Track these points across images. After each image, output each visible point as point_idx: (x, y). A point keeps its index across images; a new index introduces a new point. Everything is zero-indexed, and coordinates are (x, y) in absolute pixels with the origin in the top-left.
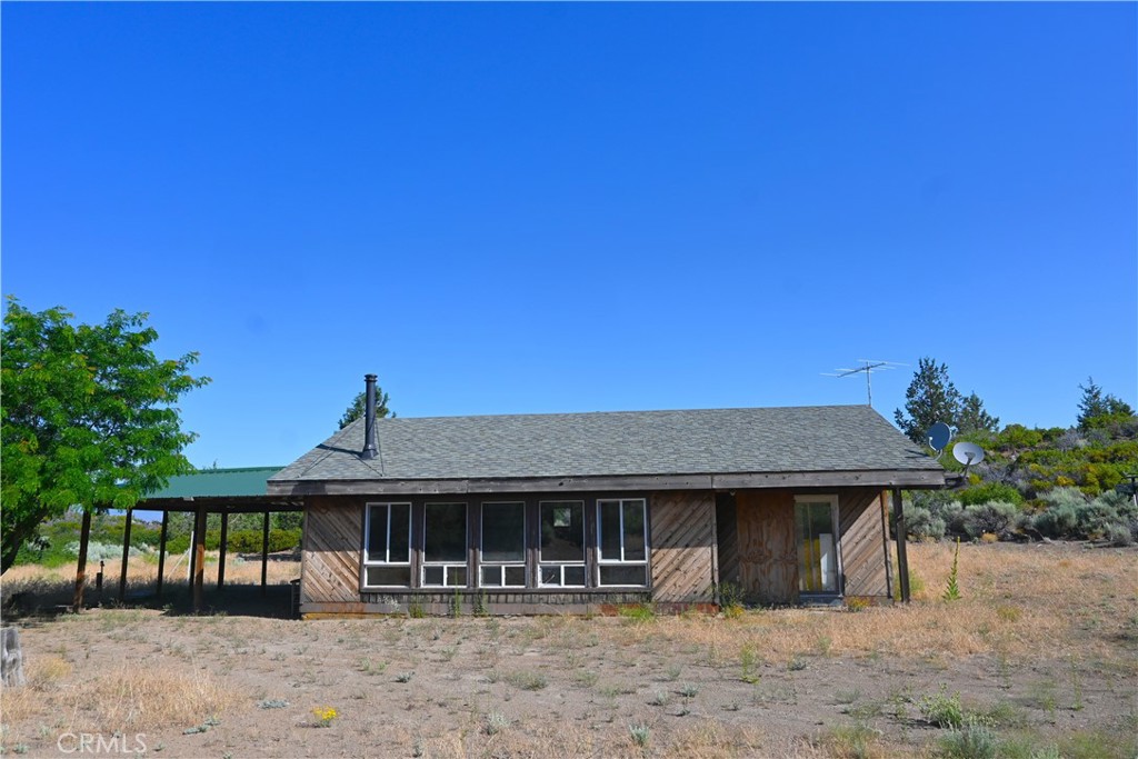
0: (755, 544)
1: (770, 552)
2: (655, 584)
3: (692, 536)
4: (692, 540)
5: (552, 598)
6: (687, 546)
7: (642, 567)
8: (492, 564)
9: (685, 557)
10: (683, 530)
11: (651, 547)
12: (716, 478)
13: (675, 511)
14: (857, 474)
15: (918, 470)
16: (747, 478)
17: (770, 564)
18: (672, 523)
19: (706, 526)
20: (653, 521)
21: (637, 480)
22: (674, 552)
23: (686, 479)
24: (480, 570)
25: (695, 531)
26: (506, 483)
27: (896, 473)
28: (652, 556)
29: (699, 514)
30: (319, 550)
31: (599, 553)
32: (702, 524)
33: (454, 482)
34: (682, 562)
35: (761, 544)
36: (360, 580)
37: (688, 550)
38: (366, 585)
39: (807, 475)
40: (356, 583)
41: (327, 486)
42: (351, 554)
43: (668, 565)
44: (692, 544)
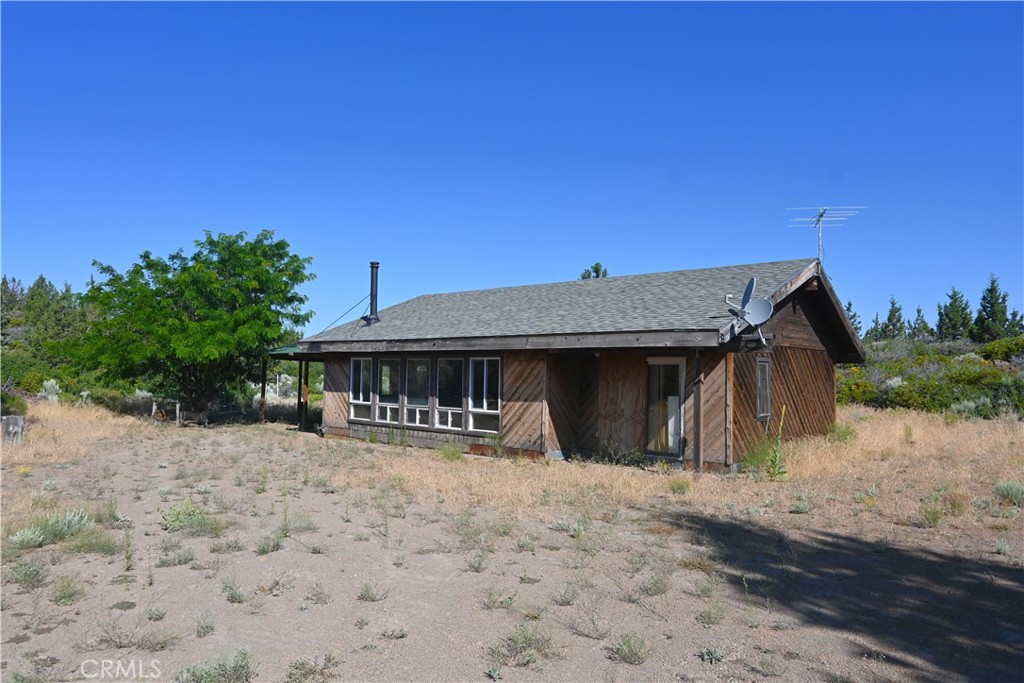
0: (611, 402)
1: (623, 411)
2: (505, 430)
3: (529, 392)
4: (530, 395)
5: (441, 436)
6: (526, 400)
7: (497, 416)
8: (412, 406)
9: (525, 410)
10: (525, 386)
11: (502, 400)
12: (530, 339)
13: (520, 369)
14: (638, 335)
15: (693, 330)
16: (551, 340)
17: (622, 423)
18: (517, 379)
19: (539, 383)
20: (505, 377)
21: (478, 342)
22: (520, 403)
23: (509, 341)
24: (405, 411)
25: (533, 386)
26: (405, 344)
28: (503, 407)
29: (535, 372)
30: (331, 391)
31: (470, 402)
32: (536, 381)
33: (378, 344)
34: (522, 414)
35: (616, 403)
36: (349, 412)
37: (527, 403)
38: (352, 417)
40: (346, 414)
41: (323, 346)
42: (345, 394)
43: (512, 417)
44: (530, 399)
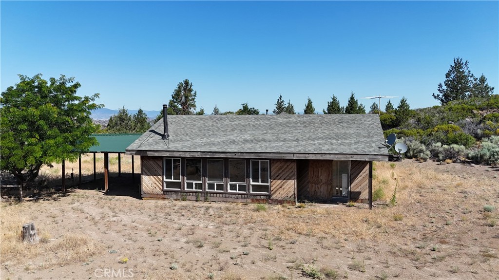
0: (316, 176)
1: (322, 180)
2: (272, 193)
3: (287, 175)
4: (287, 177)
5: (233, 196)
6: (285, 179)
7: (268, 186)
8: (211, 182)
9: (284, 183)
10: (284, 173)
11: (271, 179)
12: (295, 155)
13: (280, 165)
14: (352, 156)
15: (377, 155)
16: (307, 155)
17: (321, 185)
18: (279, 170)
19: (292, 171)
20: (272, 169)
21: (264, 155)
22: (280, 181)
23: (283, 155)
24: (207, 185)
25: (288, 173)
26: (214, 154)
27: (368, 156)
28: (271, 182)
29: (290, 167)
30: (148, 175)
31: (251, 180)
32: (291, 171)
33: (195, 153)
34: (283, 185)
35: (318, 177)
36: (163, 186)
37: (284, 181)
38: (165, 188)
39: (332, 155)
40: (161, 187)
41: (148, 153)
42: (159, 177)
43: (277, 186)
